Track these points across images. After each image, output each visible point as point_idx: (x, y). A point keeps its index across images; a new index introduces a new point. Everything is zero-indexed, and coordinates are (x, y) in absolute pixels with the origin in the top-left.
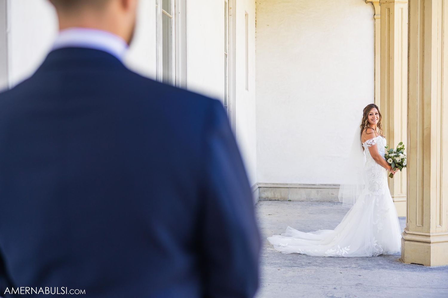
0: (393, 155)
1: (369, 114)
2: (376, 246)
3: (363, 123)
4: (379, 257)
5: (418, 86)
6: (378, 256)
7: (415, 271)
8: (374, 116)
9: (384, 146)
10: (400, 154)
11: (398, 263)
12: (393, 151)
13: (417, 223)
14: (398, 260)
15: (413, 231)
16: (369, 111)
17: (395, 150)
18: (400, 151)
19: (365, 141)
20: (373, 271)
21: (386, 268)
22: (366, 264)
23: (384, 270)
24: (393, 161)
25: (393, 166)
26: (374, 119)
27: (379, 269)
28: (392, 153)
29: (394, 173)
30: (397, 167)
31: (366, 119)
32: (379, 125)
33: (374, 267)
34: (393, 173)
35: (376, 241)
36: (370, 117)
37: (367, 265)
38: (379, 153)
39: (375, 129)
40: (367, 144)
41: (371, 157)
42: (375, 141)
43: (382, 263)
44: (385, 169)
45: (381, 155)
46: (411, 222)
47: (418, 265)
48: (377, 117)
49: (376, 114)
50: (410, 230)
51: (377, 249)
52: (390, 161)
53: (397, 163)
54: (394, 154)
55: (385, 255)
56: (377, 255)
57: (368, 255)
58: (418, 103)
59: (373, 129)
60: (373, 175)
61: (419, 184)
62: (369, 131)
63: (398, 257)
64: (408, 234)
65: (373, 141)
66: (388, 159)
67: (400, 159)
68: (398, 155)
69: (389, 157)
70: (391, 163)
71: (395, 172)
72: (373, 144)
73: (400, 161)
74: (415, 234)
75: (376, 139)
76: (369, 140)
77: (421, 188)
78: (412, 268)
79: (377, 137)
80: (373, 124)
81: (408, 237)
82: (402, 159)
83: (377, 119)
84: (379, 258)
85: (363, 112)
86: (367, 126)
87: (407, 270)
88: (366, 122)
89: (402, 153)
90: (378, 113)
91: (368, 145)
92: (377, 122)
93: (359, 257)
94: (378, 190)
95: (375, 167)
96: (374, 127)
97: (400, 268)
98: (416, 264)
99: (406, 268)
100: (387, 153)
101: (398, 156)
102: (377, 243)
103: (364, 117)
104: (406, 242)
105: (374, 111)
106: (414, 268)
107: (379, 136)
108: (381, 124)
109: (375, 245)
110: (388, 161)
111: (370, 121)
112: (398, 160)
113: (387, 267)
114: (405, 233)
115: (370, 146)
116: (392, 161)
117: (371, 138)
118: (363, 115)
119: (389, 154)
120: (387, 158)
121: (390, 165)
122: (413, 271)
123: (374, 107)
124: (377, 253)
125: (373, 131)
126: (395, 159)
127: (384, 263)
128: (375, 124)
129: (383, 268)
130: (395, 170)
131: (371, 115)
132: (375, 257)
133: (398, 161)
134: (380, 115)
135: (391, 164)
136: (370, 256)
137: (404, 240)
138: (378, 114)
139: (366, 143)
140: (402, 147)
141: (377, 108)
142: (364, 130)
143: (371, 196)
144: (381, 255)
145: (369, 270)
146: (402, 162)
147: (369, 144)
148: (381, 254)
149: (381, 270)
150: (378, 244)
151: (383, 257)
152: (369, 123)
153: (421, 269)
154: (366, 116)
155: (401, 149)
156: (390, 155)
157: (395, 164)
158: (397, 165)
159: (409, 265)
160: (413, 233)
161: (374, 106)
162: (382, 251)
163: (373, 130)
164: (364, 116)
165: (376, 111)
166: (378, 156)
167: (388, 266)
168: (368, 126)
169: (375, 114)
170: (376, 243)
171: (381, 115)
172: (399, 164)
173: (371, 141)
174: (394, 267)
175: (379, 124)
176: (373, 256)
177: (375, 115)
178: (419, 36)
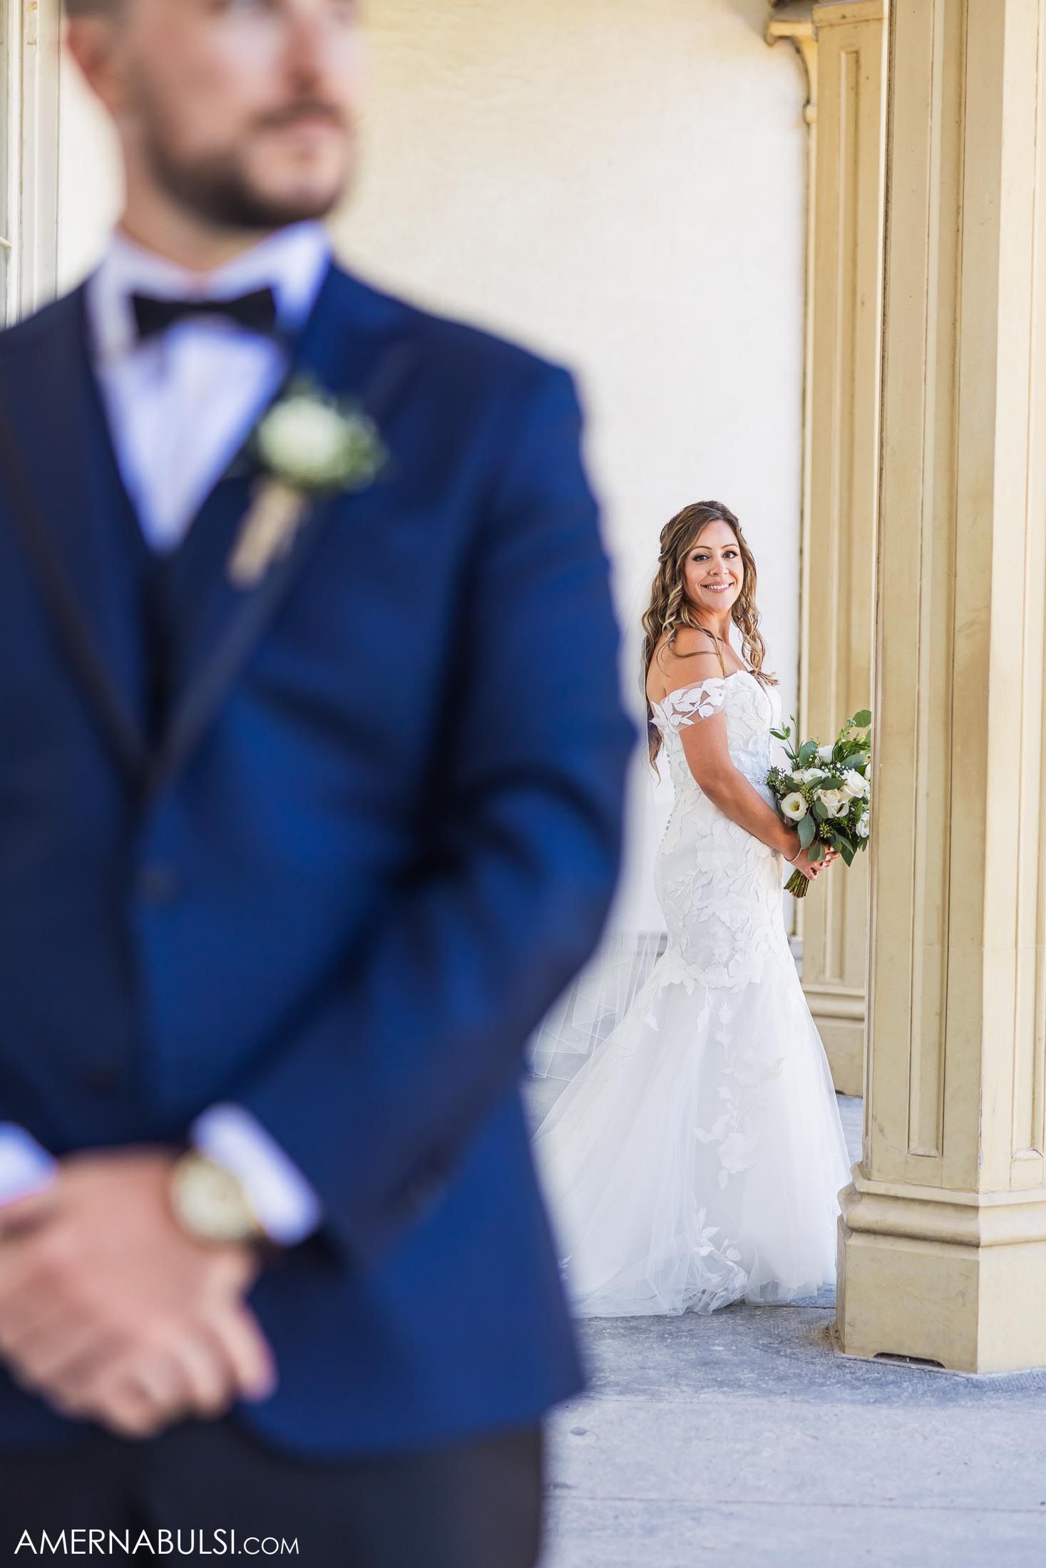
0: (808, 775)
1: (693, 553)
2: (710, 1257)
3: (655, 599)
4: (723, 1318)
5: (930, 394)
6: (718, 1312)
7: (887, 1400)
8: (718, 566)
9: (767, 727)
10: (852, 777)
11: (813, 1351)
12: (814, 753)
13: (914, 1136)
14: (816, 1335)
15: (893, 1182)
16: (690, 541)
17: (826, 752)
18: (852, 759)
19: (665, 694)
20: (661, 1401)
21: (738, 1385)
22: (640, 1358)
23: (721, 1398)
24: (810, 811)
25: (805, 835)
26: (718, 584)
27: (698, 1389)
28: (810, 765)
29: (815, 872)
30: (827, 842)
31: (674, 581)
32: (742, 613)
33: (675, 1377)
34: (806, 872)
35: (712, 1231)
36: (696, 572)
37: (642, 1368)
38: (736, 764)
39: (716, 633)
40: (675, 712)
41: (695, 784)
42: (716, 700)
43: (726, 1355)
44: (765, 851)
45: (748, 777)
46: (881, 1131)
47: (913, 1366)
48: (731, 574)
49: (727, 555)
50: (875, 1175)
51: (710, 1276)
52: (794, 807)
53: (829, 822)
54: (819, 773)
55: (757, 1307)
56: (715, 1305)
57: (664, 1307)
58: (929, 491)
59: (711, 636)
60: (704, 881)
61: (924, 929)
62: (687, 640)
63: (821, 1318)
64: (866, 1200)
65: (705, 695)
66: (784, 796)
67: (846, 801)
68: (833, 776)
69: (792, 787)
70: (797, 815)
71: (816, 865)
72: (705, 712)
73: (844, 813)
74: (900, 1194)
75: (722, 687)
76: (683, 691)
77: (937, 948)
78: (879, 1383)
79: (725, 676)
80: (710, 610)
81: (867, 1214)
82: (855, 802)
83: (731, 580)
84: (717, 1322)
85: (660, 545)
86: (678, 617)
87: (847, 1393)
88: (671, 596)
89: (862, 771)
90: (737, 550)
91: (678, 719)
92: (731, 596)
93: (617, 1319)
94: (731, 958)
95: (712, 834)
96: (714, 623)
97: (812, 1383)
98: (901, 1357)
99: (845, 1383)
100: (785, 766)
101: (833, 784)
102: (716, 1241)
103: (663, 571)
104: (856, 1241)
105: (716, 537)
106: (888, 1384)
107: (743, 675)
108: (751, 612)
109: (704, 1251)
110: (786, 805)
111: (698, 592)
112: (832, 802)
113: (746, 1375)
114: (851, 1195)
115: (690, 723)
116: (803, 806)
117: (696, 678)
118: (660, 558)
119: (797, 767)
120: (782, 789)
121: (792, 828)
122: (875, 1401)
123: (717, 519)
124: (714, 1295)
125: (708, 644)
126: (819, 798)
127: (735, 1354)
128: (719, 611)
129: (721, 1384)
130: (815, 860)
131: (699, 558)
132: (700, 1316)
133: (832, 813)
134: (748, 562)
135: (797, 823)
136: (674, 1313)
137: (849, 1229)
138: (735, 554)
139: (667, 704)
140: (862, 739)
141: (732, 523)
142: (666, 638)
143: (690, 991)
144: (736, 1307)
145: (642, 1398)
146: (853, 819)
147: (684, 714)
148: (736, 1296)
149: (708, 1396)
150: (718, 1247)
151: (742, 1319)
152: (687, 601)
153: (921, 1388)
154: (675, 562)
155: (857, 747)
156: (797, 776)
157: (818, 826)
158: (824, 828)
159: (865, 1366)
160: (892, 1193)
161: (718, 514)
162: (739, 1284)
163: (708, 640)
164: (664, 564)
165: (728, 537)
166: (730, 778)
167: (753, 1371)
168: (685, 616)
169: (719, 553)
170: (711, 1239)
171: (753, 564)
172: (835, 824)
173: (695, 694)
174: (781, 1379)
175: (745, 612)
176: (689, 1311)
177: (721, 560)
178: (936, 122)
